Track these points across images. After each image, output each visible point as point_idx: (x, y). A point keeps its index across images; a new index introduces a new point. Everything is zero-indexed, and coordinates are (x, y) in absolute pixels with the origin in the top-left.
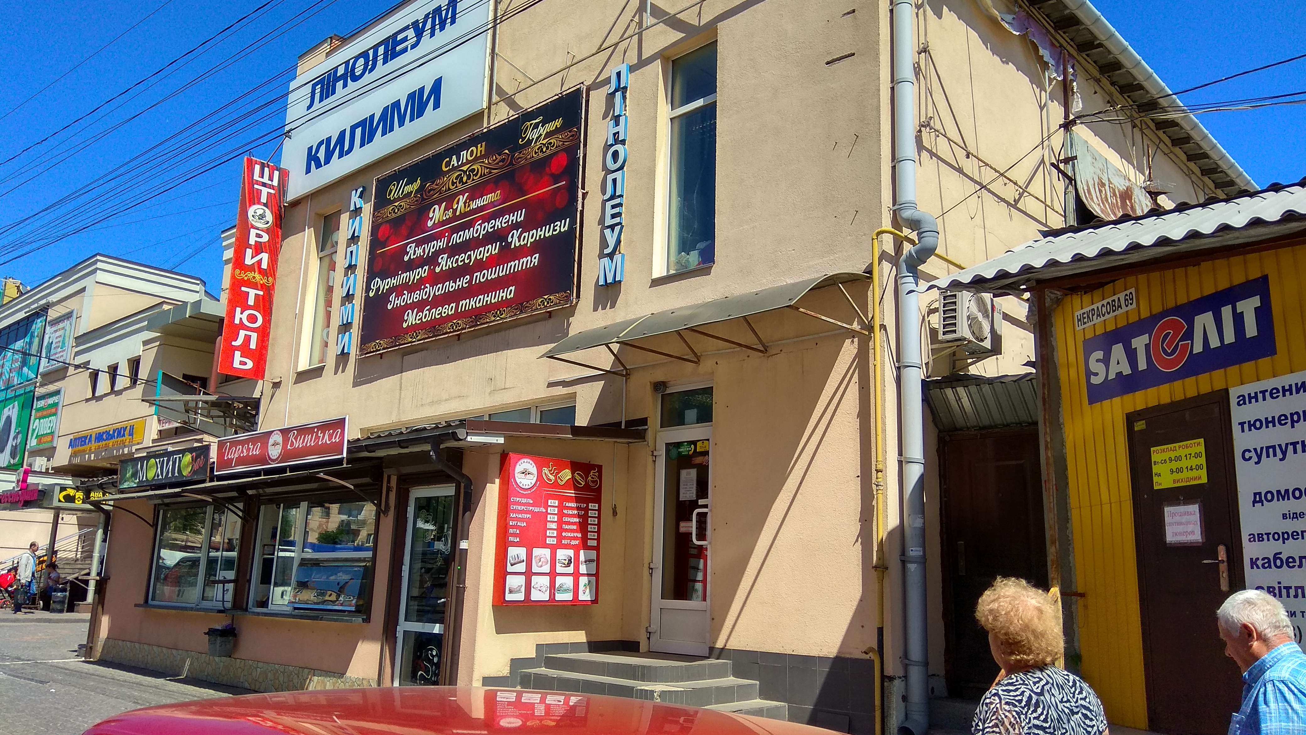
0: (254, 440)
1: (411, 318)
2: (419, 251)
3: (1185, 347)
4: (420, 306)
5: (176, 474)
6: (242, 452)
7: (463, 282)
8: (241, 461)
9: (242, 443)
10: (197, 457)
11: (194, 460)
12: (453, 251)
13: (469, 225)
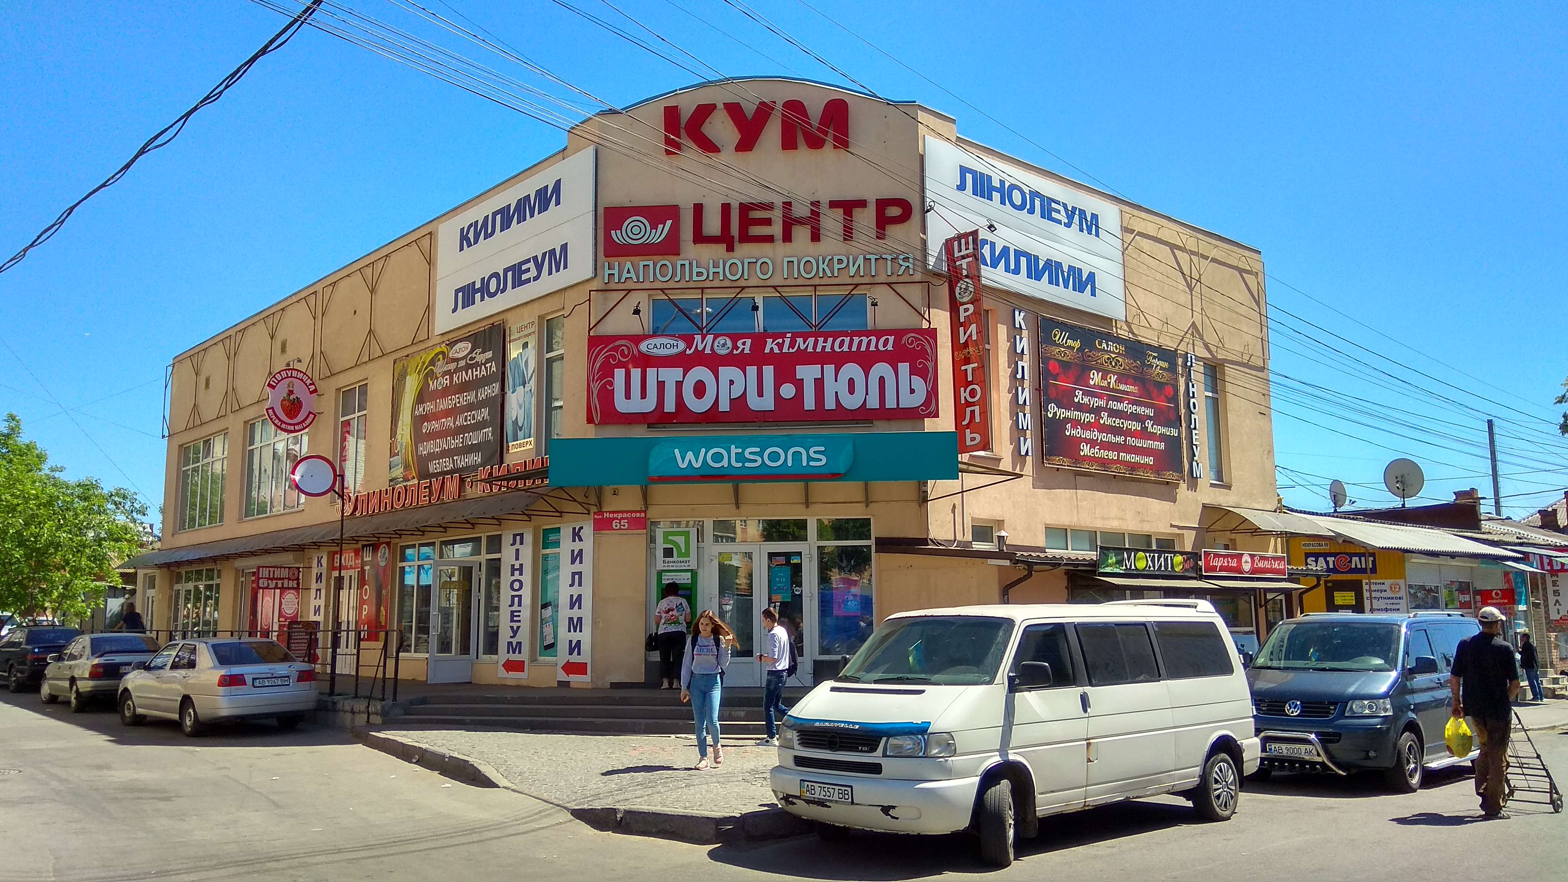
0: (1232, 556)
1: (1086, 450)
2: (1086, 400)
3: (1348, 565)
4: (1093, 443)
5: (1169, 569)
6: (1224, 562)
7: (1120, 439)
8: (1222, 569)
9: (1224, 556)
10: (1188, 559)
11: (1185, 561)
12: (1113, 413)
13: (1120, 400)
